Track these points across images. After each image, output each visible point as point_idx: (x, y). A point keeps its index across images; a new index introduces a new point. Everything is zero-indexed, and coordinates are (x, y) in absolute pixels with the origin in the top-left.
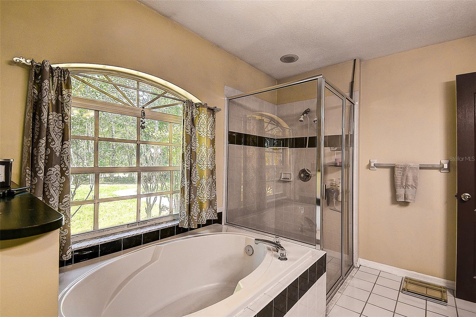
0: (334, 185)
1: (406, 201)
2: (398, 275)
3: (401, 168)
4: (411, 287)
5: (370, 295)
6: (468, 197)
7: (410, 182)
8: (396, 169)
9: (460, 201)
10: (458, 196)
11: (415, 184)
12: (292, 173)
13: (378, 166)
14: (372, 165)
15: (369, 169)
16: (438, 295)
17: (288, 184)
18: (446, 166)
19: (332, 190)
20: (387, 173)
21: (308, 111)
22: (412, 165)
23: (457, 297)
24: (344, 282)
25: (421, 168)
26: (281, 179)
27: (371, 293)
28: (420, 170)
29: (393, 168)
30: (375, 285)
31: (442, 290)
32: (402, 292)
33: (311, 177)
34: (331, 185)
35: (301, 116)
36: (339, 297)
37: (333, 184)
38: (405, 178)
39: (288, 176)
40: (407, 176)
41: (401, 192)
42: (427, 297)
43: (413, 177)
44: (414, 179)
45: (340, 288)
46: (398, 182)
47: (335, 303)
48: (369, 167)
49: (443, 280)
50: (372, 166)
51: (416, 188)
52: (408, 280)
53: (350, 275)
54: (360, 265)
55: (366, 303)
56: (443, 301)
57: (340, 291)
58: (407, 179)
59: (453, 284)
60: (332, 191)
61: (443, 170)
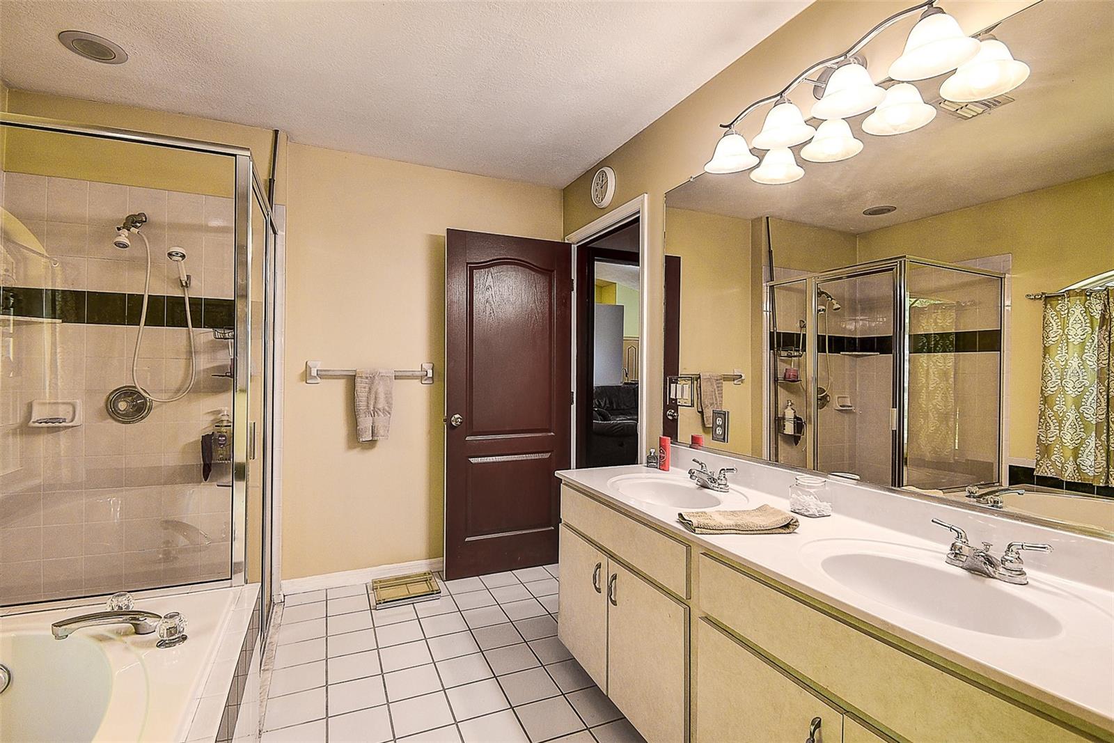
0: (226, 424)
1: (376, 438)
2: (357, 584)
3: (367, 378)
4: (387, 594)
5: (327, 641)
6: (459, 420)
7: (382, 404)
8: (358, 380)
9: (450, 427)
10: (448, 420)
11: (389, 407)
12: (78, 402)
13: (323, 375)
14: (314, 373)
15: (304, 382)
16: (423, 588)
17: (63, 439)
18: (430, 375)
19: (220, 436)
20: (340, 387)
21: (142, 222)
22: (383, 371)
23: (447, 580)
24: (267, 645)
25: (396, 377)
26: (31, 424)
27: (327, 639)
28: (397, 381)
29: (352, 380)
30: (327, 619)
31: (426, 578)
32: (376, 609)
33: (150, 409)
34: (216, 426)
35: (119, 229)
36: (269, 679)
37: (222, 421)
38: (373, 396)
39: (63, 412)
40: (376, 393)
41: (365, 422)
42: (411, 599)
43: (385, 394)
44: (386, 397)
45: (263, 660)
46: (362, 404)
47: (266, 697)
48: (306, 376)
49: (424, 562)
50: (312, 374)
51: (389, 413)
52: (378, 585)
53: (272, 624)
54: (284, 596)
55: (327, 661)
56: (433, 593)
57: (267, 667)
58: (376, 398)
59: (441, 563)
60: (220, 440)
61: (426, 380)
